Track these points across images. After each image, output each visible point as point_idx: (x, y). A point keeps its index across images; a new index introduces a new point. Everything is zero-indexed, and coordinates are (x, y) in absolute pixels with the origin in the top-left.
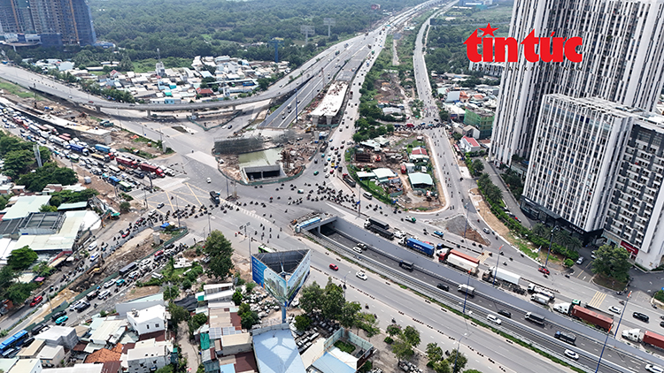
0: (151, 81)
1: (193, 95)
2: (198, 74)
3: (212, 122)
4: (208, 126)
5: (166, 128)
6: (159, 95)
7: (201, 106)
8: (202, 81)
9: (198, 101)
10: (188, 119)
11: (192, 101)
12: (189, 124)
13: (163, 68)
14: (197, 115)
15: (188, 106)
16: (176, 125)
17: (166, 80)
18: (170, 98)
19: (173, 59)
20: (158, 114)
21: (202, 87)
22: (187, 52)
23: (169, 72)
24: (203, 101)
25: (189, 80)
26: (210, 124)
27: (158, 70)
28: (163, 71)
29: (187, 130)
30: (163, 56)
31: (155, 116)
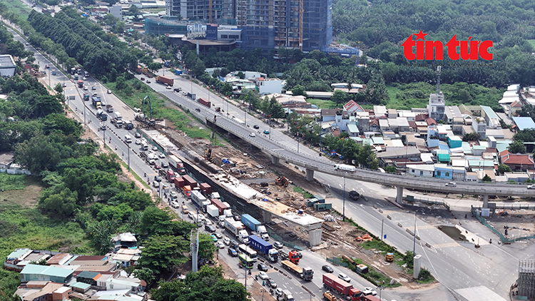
0: (415, 128)
1: (491, 163)
2: (508, 122)
3: (521, 226)
4: (512, 234)
5: (426, 228)
6: (426, 157)
7: (505, 190)
8: (516, 138)
9: (500, 178)
10: (473, 215)
11: (487, 179)
12: (473, 224)
13: (442, 104)
14: (493, 208)
15: (478, 188)
16: (447, 223)
17: (443, 129)
18: (444, 166)
19: (465, 88)
20: (417, 196)
21: (514, 149)
22: (494, 74)
23: (452, 112)
24: (511, 181)
25: (488, 132)
26: (517, 230)
27: (431, 108)
28: (441, 109)
29: (469, 237)
30: (446, 79)
31: (410, 199)
